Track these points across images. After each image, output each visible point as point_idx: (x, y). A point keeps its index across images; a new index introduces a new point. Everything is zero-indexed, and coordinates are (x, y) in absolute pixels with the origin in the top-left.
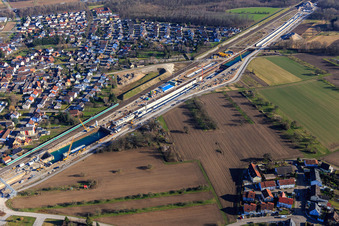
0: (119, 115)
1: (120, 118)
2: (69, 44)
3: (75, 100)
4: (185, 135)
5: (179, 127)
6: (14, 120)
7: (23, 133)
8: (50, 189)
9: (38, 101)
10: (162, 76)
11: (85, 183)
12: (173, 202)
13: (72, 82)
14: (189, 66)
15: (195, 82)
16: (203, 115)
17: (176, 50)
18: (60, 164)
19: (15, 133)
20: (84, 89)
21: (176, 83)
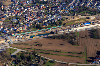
1: (61, 30)
2: (51, 5)
3: (45, 22)
4: (85, 39)
6: (19, 24)
7: (21, 28)
10: (87, 20)
11: (38, 45)
16: (97, 34)
18: (31, 38)
20: (50, 19)
21: (92, 23)
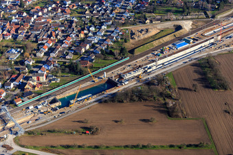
0: (128, 68)
1: (129, 72)
3: (86, 52)
4: (193, 93)
5: (188, 85)
6: (28, 66)
7: (35, 78)
8: (54, 131)
9: (51, 50)
10: (178, 33)
13: (86, 34)
14: (209, 24)
15: (212, 41)
16: (215, 75)
17: (197, 7)
18: (66, 109)
19: (27, 78)
20: (96, 41)
21: (192, 41)
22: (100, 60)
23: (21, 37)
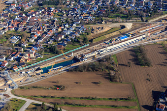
0: (88, 51)
1: (88, 53)
2: (65, 6)
3: (62, 40)
4: (128, 67)
5: (125, 63)
6: (23, 47)
7: (27, 55)
8: (37, 87)
9: (39, 38)
10: (122, 31)
11: (58, 87)
12: (109, 105)
13: (62, 29)
14: (143, 26)
15: (144, 36)
16: (144, 57)
18: (46, 74)
19: (22, 55)
20: (69, 34)
21: (131, 35)
22: (70, 45)
23: (20, 29)
